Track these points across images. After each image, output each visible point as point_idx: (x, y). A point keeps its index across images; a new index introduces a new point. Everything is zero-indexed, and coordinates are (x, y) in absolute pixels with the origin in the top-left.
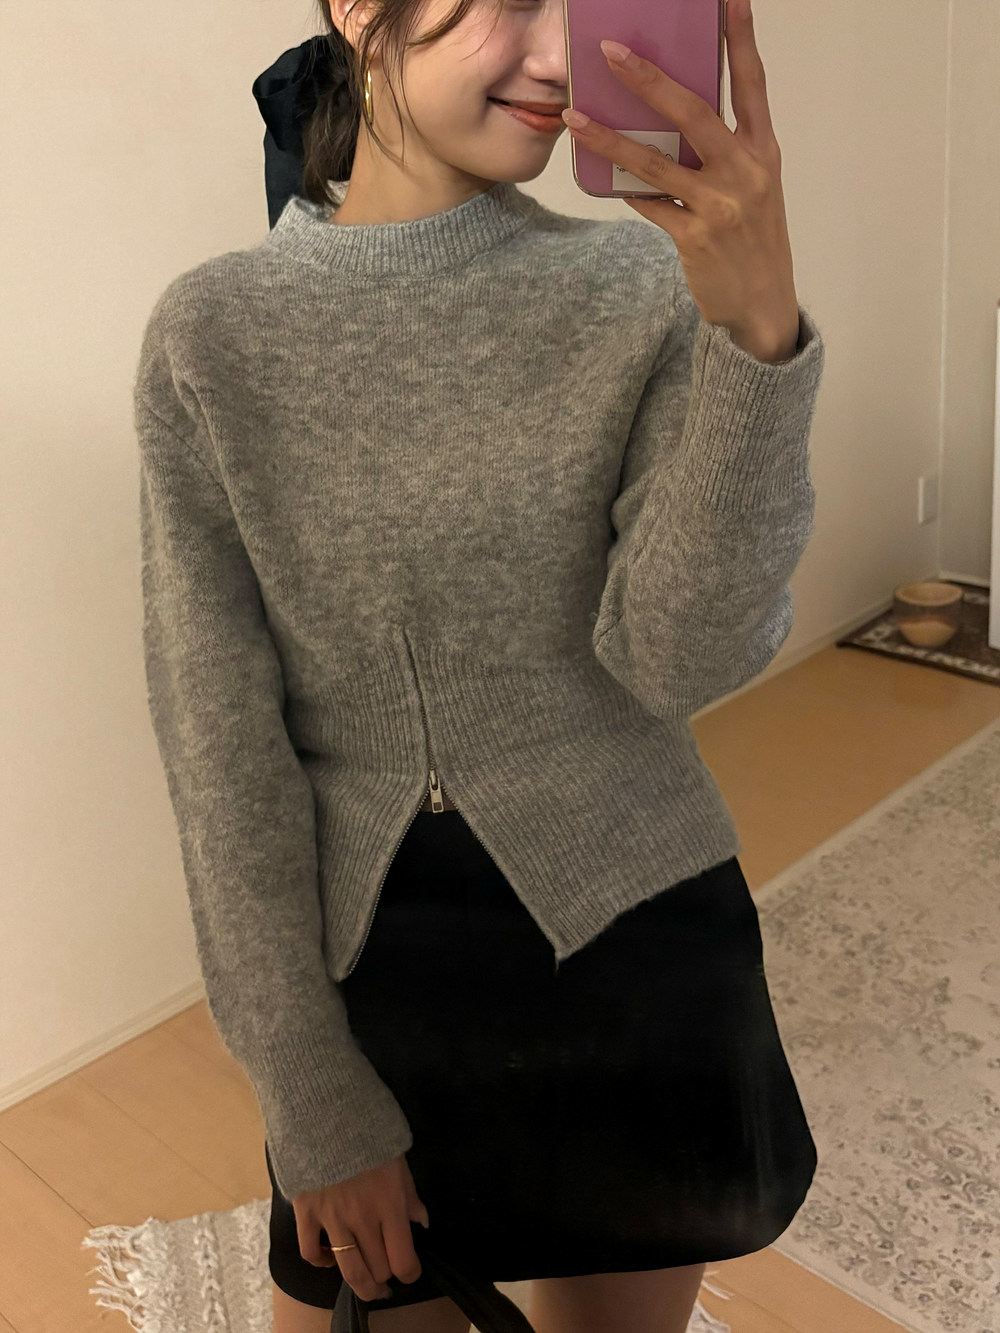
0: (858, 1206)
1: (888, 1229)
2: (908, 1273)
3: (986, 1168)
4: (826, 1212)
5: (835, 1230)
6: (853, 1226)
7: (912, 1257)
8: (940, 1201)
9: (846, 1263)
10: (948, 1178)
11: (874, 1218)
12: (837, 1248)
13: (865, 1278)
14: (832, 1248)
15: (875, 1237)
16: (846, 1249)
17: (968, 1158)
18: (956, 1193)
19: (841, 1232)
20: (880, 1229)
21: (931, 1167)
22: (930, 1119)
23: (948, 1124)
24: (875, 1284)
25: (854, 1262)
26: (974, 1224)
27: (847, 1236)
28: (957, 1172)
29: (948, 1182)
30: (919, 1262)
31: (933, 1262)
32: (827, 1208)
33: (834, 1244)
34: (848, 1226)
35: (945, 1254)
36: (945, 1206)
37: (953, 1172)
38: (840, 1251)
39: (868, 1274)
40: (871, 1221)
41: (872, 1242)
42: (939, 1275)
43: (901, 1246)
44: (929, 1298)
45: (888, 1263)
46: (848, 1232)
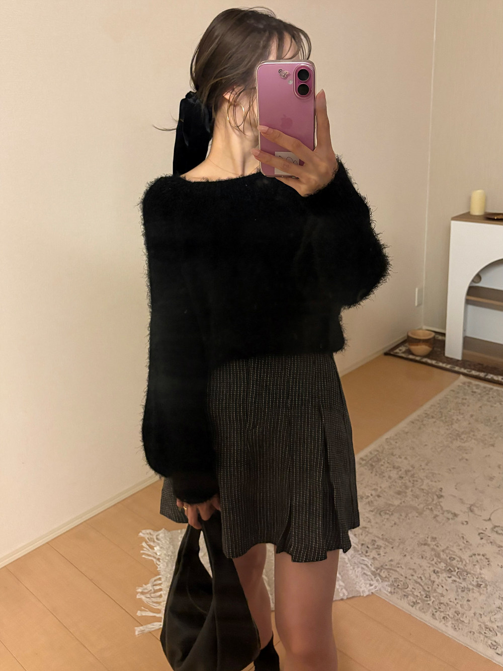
0: (415, 580)
1: (427, 589)
2: (437, 608)
3: (465, 565)
4: (402, 583)
5: (406, 590)
6: (413, 588)
7: (438, 601)
8: (447, 578)
9: (412, 604)
10: (450, 569)
11: (422, 586)
12: (407, 597)
13: (420, 610)
14: (405, 597)
15: (422, 593)
16: (411, 598)
17: (458, 561)
18: (454, 576)
19: (408, 591)
20: (424, 590)
21: (443, 565)
22: (440, 545)
23: (448, 547)
24: (424, 612)
25: (415, 603)
26: (462, 588)
27: (411, 593)
28: (453, 566)
29: (450, 571)
30: (442, 603)
31: (447, 603)
32: (401, 581)
33: (406, 596)
34: (411, 588)
35: (451, 600)
36: (450, 580)
37: (452, 567)
38: (409, 599)
39: (421, 608)
40: (420, 587)
41: (421, 595)
42: (450, 609)
43: (433, 597)
44: (447, 618)
45: (429, 604)
46: (411, 591)
